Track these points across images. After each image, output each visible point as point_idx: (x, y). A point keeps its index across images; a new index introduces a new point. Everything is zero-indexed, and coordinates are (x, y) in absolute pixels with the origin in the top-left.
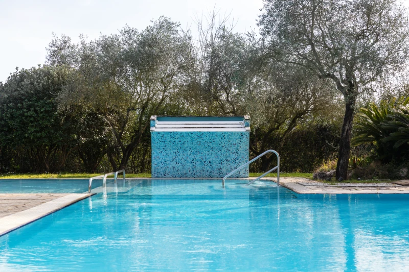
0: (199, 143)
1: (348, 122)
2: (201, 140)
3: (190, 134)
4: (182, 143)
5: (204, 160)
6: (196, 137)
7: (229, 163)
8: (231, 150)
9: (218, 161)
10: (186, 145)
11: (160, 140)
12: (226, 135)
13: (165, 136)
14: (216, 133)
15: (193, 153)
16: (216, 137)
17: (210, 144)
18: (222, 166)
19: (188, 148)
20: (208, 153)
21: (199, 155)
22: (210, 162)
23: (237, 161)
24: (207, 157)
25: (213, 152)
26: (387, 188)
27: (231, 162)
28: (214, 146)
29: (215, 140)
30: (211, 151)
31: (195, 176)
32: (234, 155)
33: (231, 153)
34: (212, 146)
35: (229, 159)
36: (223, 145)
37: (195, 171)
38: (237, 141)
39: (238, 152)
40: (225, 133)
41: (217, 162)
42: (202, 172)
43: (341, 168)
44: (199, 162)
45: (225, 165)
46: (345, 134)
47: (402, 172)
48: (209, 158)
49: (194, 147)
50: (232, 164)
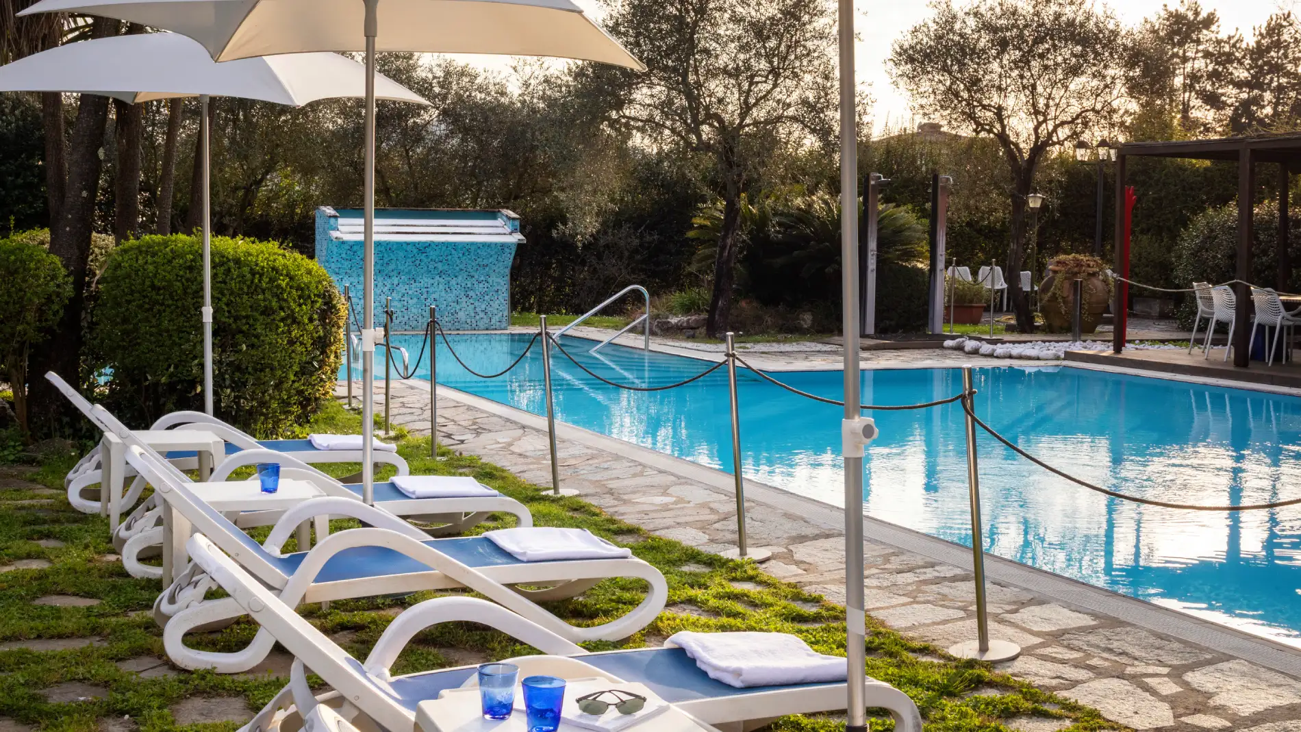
0: (418, 262)
1: (730, 232)
2: (423, 257)
3: (404, 246)
4: (386, 260)
5: (425, 296)
6: (415, 251)
7: (471, 301)
8: (476, 277)
9: (451, 297)
10: (392, 266)
11: (344, 256)
12: (473, 248)
13: (355, 248)
14: (455, 245)
15: (404, 283)
16: (453, 252)
17: (440, 266)
18: (458, 307)
19: (395, 273)
20: (432, 281)
21: (414, 285)
22: (435, 300)
23: (486, 298)
24: (431, 290)
25: (441, 280)
26: (807, 355)
27: (475, 300)
28: (446, 267)
29: (450, 257)
30: (437, 277)
31: (407, 327)
32: (481, 285)
33: (476, 283)
34: (440, 269)
35: (471, 293)
36: (461, 266)
37: (406, 318)
38: (491, 260)
39: (490, 280)
40: (472, 244)
41: (450, 300)
42: (420, 319)
43: (720, 315)
44: (415, 300)
45: (464, 305)
46: (726, 254)
47: (804, 320)
48: (434, 292)
49: (406, 270)
50: (477, 304)
